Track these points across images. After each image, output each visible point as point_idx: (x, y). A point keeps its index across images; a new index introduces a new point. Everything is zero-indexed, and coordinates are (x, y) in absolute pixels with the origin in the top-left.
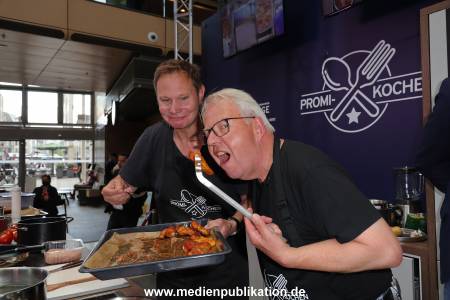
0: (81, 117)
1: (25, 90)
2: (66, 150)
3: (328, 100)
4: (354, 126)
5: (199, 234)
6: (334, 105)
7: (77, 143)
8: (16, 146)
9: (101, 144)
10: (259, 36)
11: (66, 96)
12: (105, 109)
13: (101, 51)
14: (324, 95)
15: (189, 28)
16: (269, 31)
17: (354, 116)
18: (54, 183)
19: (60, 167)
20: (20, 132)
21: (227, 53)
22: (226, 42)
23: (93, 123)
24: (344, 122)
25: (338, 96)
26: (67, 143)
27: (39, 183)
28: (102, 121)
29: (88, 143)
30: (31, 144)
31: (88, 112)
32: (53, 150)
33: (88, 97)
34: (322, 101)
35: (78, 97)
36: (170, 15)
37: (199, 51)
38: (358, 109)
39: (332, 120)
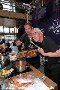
0: (12, 31)
1: (4, 27)
2: (10, 37)
3: (54, 28)
4: (58, 32)
5: (32, 52)
6: (55, 29)
7: (12, 36)
8: (3, 36)
9: (16, 36)
10: (42, 17)
11: (10, 28)
12: (16, 30)
13: (15, 20)
14: (53, 27)
15: (30, 16)
16: (43, 16)
17: (58, 31)
18: (9, 42)
19: (10, 39)
20: (3, 34)
21: (36, 20)
22: (36, 18)
23: (14, 33)
24: (56, 32)
25: (55, 27)
26: (11, 36)
27: (7, 42)
28: (16, 32)
29: (14, 36)
30: (5, 36)
31: (13, 31)
32: (8, 37)
33: (13, 28)
34: (52, 28)
35: (12, 28)
36: (26, 13)
37: (31, 20)
38: (59, 29)
39: (54, 32)
